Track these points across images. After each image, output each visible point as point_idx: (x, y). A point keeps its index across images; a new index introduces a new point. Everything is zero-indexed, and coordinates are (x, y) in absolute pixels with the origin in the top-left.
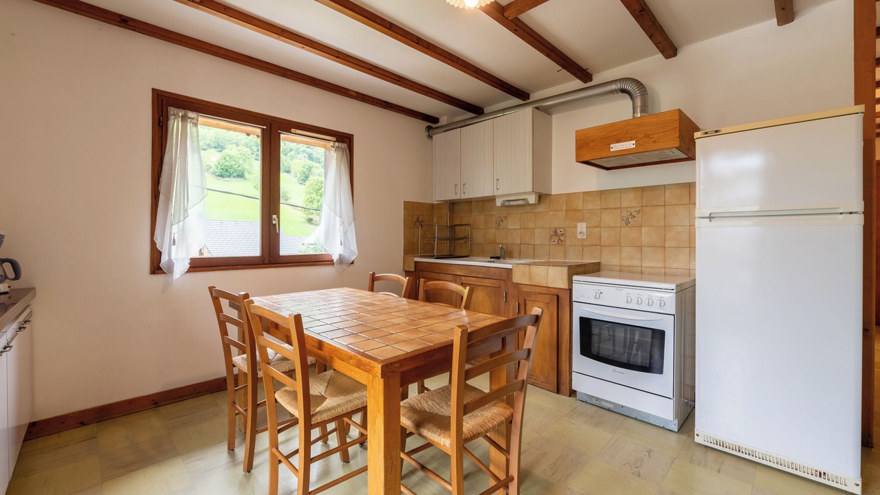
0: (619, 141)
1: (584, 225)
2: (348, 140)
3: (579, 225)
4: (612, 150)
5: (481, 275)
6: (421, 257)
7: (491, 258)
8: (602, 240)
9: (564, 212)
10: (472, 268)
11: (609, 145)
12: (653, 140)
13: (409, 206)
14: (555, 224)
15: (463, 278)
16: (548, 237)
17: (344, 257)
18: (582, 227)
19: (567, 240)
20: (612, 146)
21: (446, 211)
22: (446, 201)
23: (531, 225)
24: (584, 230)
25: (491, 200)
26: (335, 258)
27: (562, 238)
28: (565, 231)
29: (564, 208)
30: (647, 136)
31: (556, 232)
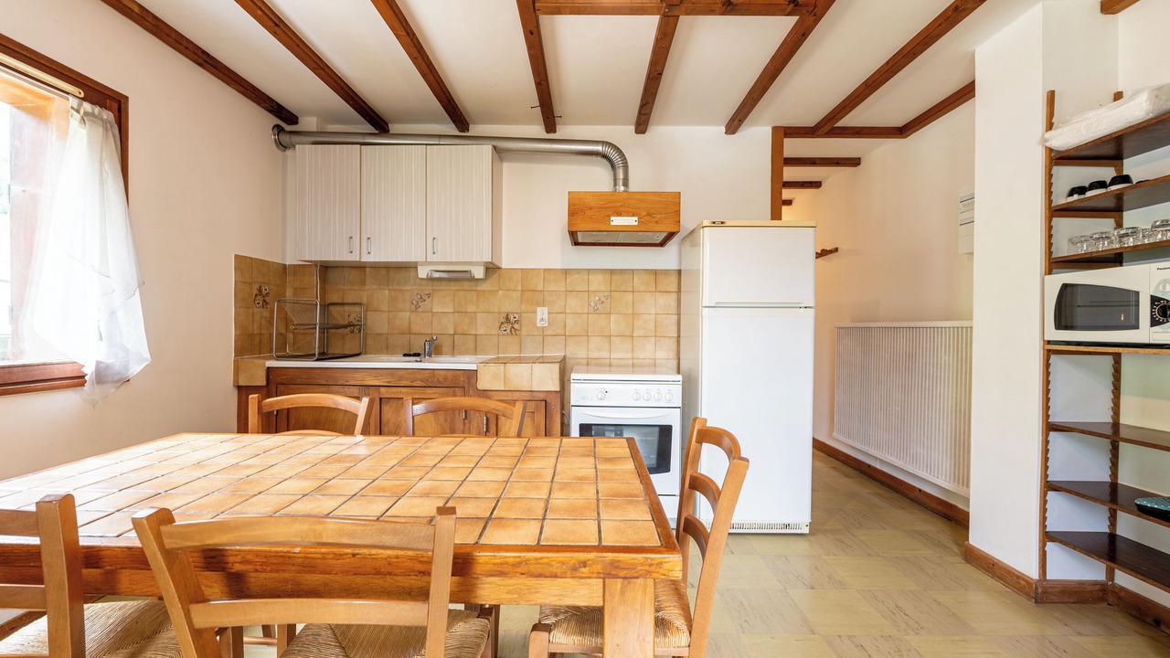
0: (619, 214)
1: (546, 309)
2: (115, 106)
3: (539, 309)
4: (612, 223)
5: (418, 383)
6: (279, 358)
7: (405, 355)
8: (567, 328)
9: (520, 293)
10: (401, 372)
11: (609, 216)
12: (656, 219)
13: (243, 264)
14: (507, 308)
15: (382, 389)
16: (497, 325)
17: (108, 367)
18: (542, 313)
19: (523, 329)
20: (612, 218)
21: (315, 279)
22: (315, 263)
23: (471, 308)
24: (546, 316)
25: (410, 267)
26: (89, 370)
27: (516, 326)
28: (521, 317)
29: (520, 288)
30: (648, 214)
31: (507, 319)
